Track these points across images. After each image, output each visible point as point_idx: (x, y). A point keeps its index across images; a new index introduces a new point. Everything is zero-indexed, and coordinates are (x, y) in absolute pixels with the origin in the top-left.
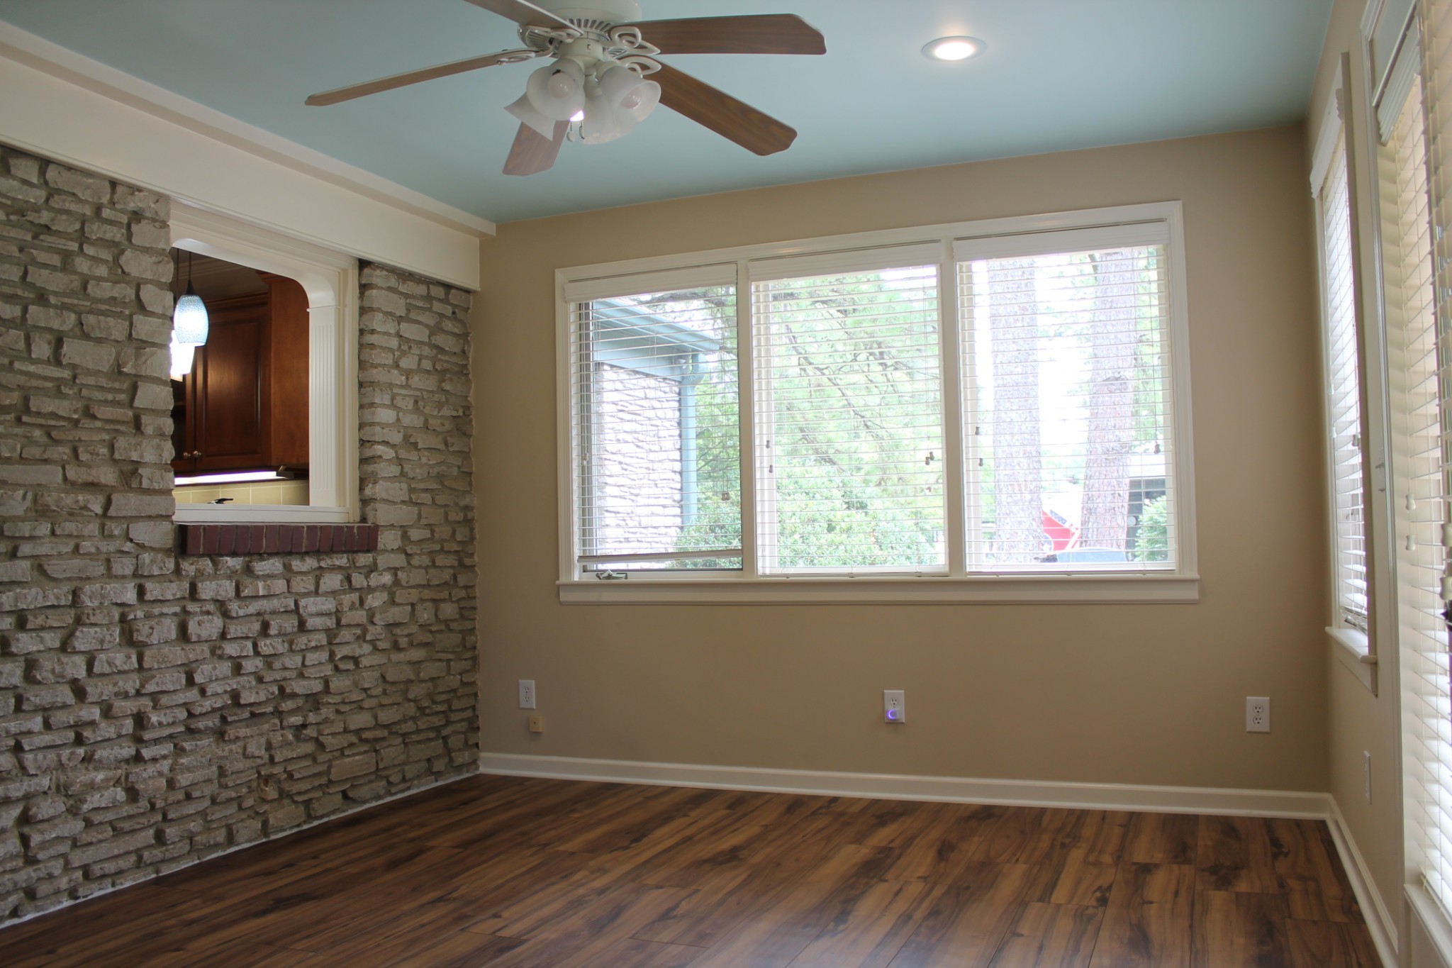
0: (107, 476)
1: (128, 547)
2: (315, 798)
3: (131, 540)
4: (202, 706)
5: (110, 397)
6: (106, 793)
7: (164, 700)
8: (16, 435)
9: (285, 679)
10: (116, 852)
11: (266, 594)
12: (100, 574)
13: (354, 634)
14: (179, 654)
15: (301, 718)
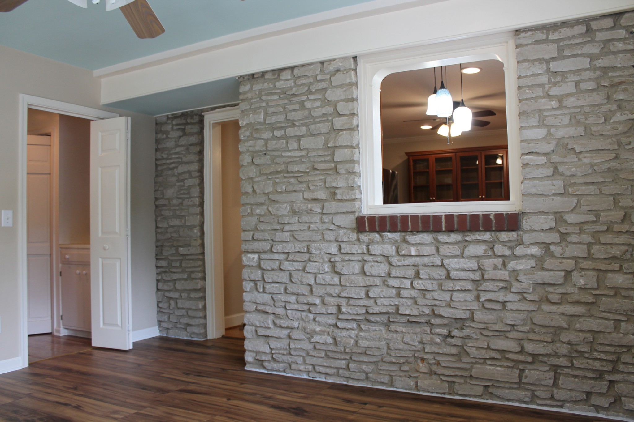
0: (322, 195)
1: (332, 227)
2: (457, 382)
3: (334, 224)
4: (373, 309)
5: (323, 159)
6: (323, 337)
7: (352, 302)
8: (284, 182)
9: (436, 306)
10: (325, 364)
11: (417, 254)
12: (319, 239)
13: (497, 286)
14: (360, 280)
15: (446, 331)
